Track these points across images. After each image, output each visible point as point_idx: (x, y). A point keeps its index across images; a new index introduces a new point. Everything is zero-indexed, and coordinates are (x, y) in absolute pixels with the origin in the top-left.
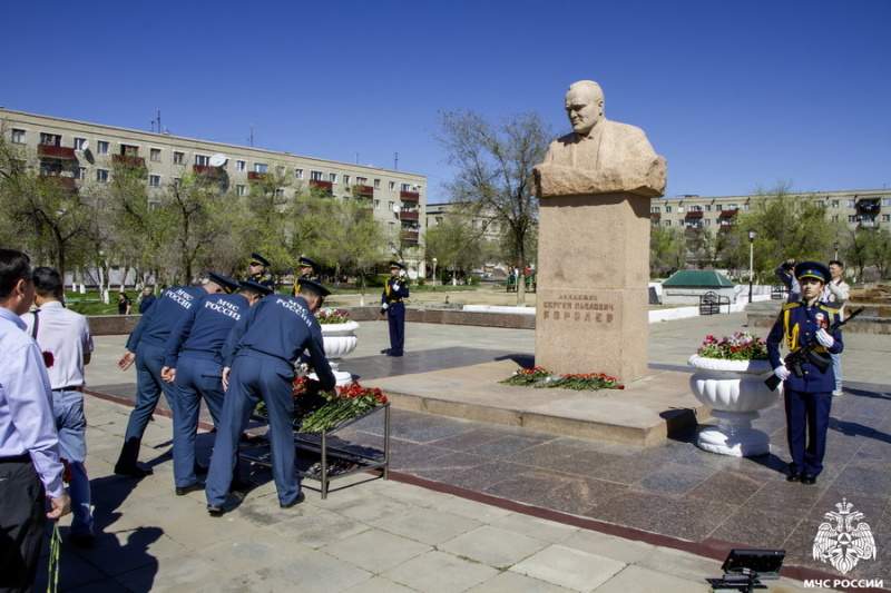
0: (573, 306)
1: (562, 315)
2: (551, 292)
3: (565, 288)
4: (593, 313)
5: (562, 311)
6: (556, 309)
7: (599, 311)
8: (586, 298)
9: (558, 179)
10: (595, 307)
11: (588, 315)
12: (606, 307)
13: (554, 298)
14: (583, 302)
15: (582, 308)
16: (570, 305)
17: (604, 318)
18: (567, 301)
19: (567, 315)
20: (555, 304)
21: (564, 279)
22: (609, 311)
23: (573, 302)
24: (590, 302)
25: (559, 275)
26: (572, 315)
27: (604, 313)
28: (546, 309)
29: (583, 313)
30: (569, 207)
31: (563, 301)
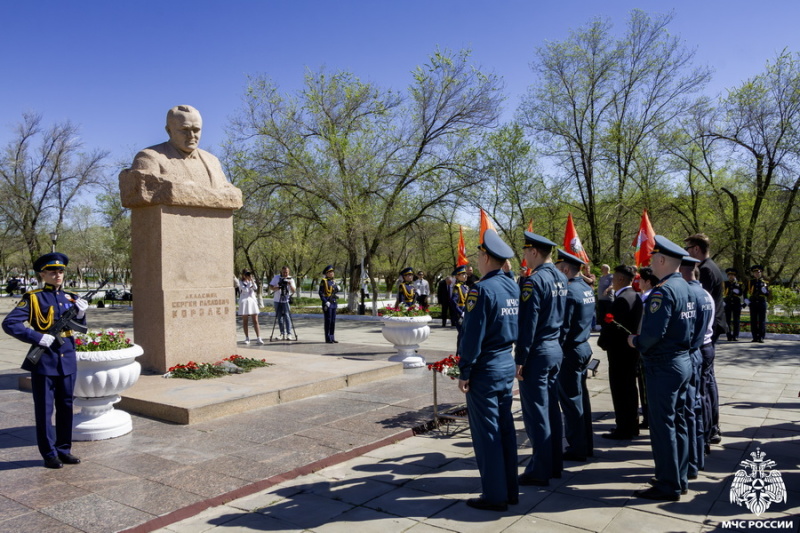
0: (198, 304)
1: (189, 313)
2: (178, 292)
3: (189, 288)
4: (214, 308)
5: (188, 310)
6: (184, 308)
7: (219, 306)
8: (208, 296)
9: (189, 190)
10: (215, 303)
11: (210, 310)
12: (224, 302)
13: (182, 298)
14: (205, 299)
15: (205, 304)
16: (195, 303)
17: (222, 311)
18: (193, 300)
19: (193, 312)
20: (182, 303)
21: (187, 281)
22: (226, 305)
23: (198, 300)
24: (211, 299)
25: (183, 277)
26: (198, 312)
27: (223, 307)
28: (175, 309)
29: (206, 309)
30: (189, 217)
31: (189, 300)
